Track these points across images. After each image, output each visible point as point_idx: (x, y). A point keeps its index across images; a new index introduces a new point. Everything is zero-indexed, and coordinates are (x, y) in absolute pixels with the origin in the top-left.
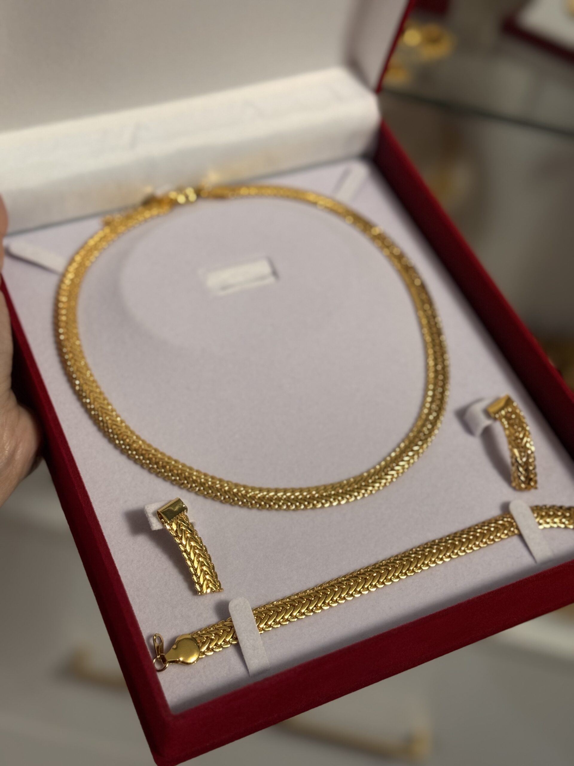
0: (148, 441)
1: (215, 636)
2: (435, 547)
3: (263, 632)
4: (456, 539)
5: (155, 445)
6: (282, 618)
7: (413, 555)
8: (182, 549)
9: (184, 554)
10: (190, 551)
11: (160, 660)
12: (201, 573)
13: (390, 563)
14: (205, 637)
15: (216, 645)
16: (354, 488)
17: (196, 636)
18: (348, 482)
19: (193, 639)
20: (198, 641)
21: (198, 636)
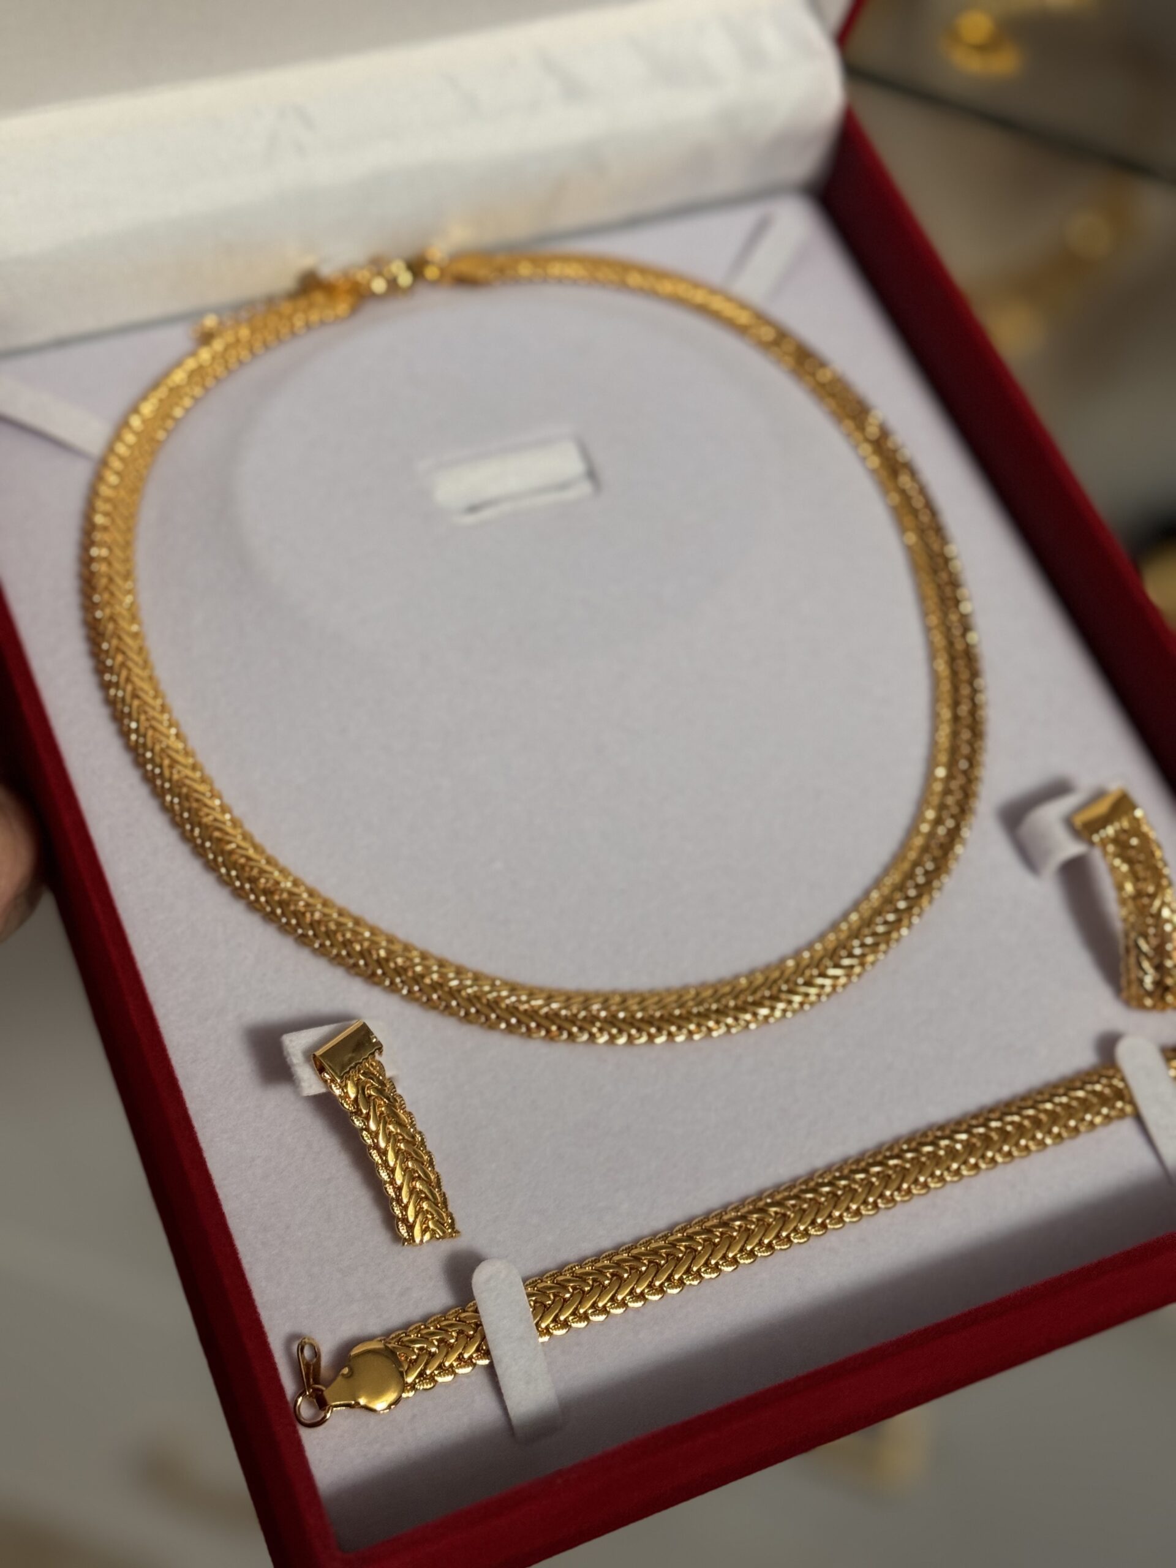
1: (438, 1347)
2: (944, 1142)
3: (546, 1339)
4: (993, 1124)
6: (592, 1306)
7: (894, 1162)
10: (387, 1146)
11: (312, 1399)
12: (410, 1198)
13: (841, 1177)
14: (414, 1348)
15: (439, 1367)
16: (763, 997)
17: (394, 1343)
18: (750, 983)
19: (390, 1354)
20: (399, 1357)
21: (401, 1345)
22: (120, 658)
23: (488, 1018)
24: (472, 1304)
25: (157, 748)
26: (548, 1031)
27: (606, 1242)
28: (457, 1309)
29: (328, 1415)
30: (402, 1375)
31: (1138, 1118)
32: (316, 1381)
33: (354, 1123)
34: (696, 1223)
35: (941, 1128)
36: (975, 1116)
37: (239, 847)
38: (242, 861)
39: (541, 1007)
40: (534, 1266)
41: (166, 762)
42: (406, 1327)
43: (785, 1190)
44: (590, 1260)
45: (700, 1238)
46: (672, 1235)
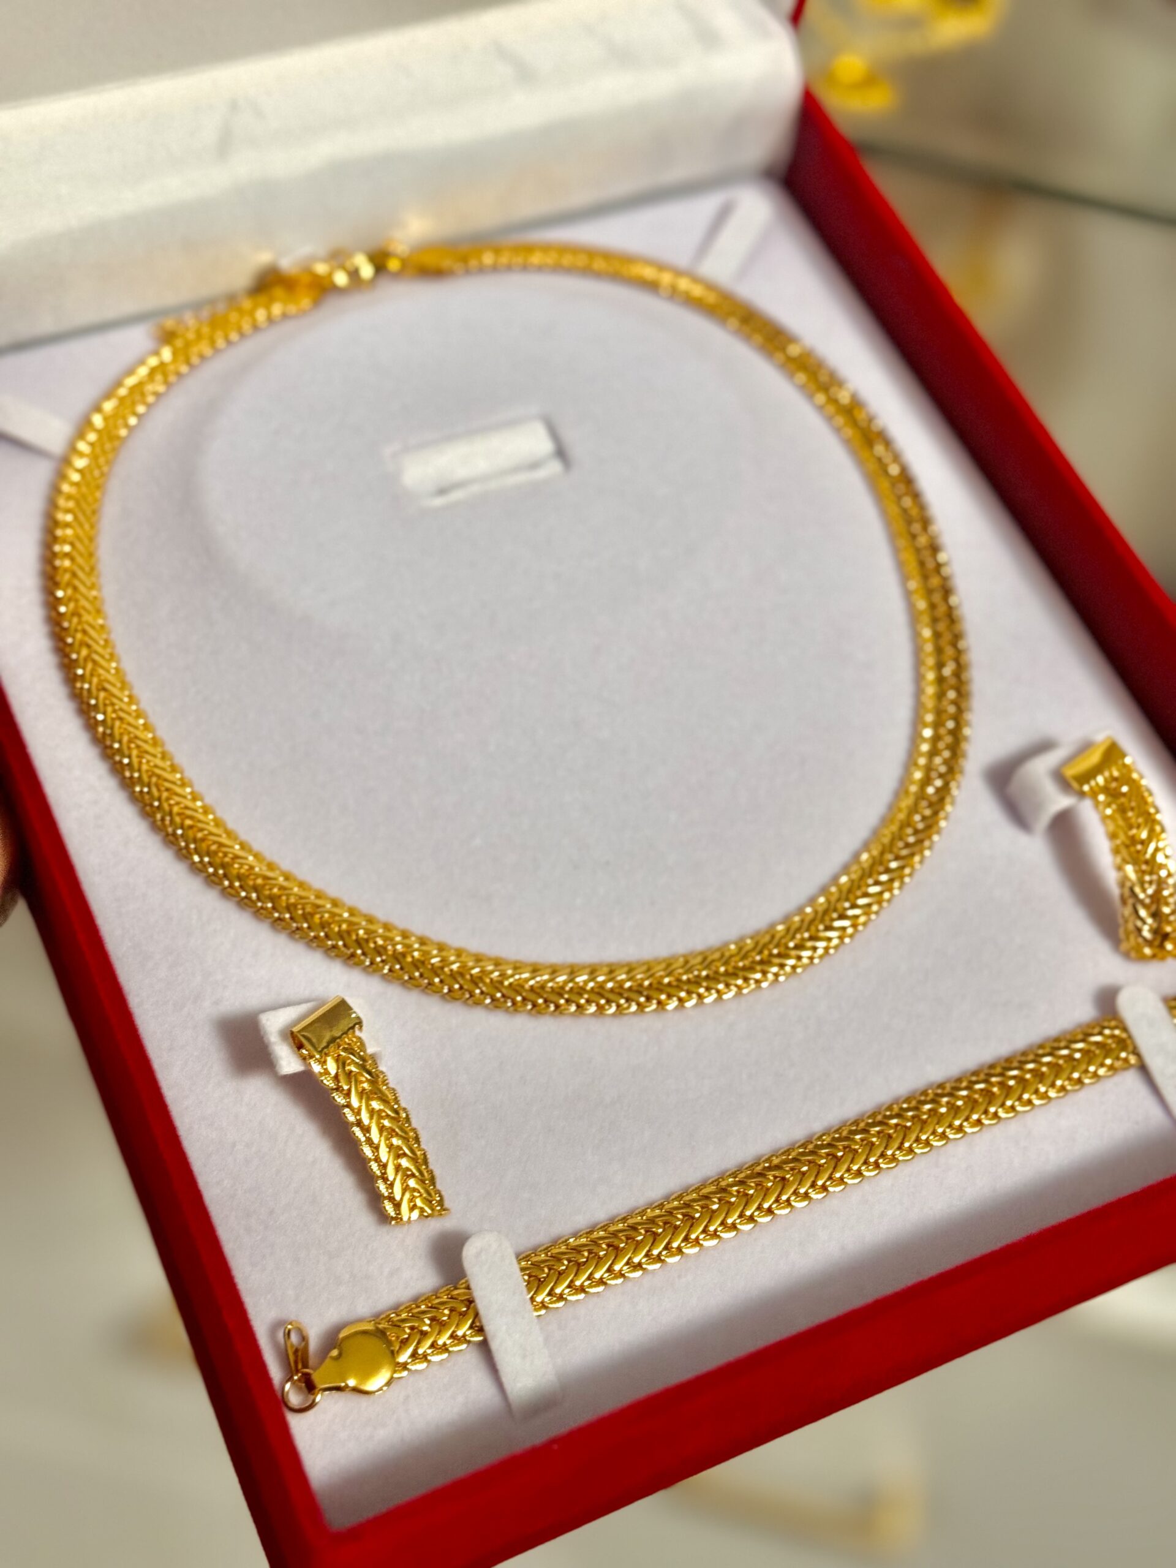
0: (271, 855)
1: (430, 1326)
2: (945, 1100)
3: (543, 1312)
4: (994, 1079)
5: (286, 865)
6: (589, 1278)
7: (894, 1121)
8: (351, 1118)
9: (357, 1131)
10: (370, 1123)
11: (300, 1384)
12: (396, 1174)
13: (839, 1140)
14: (405, 1327)
15: (432, 1346)
16: (754, 962)
17: (384, 1324)
18: (740, 949)
19: (381, 1334)
20: (390, 1338)
21: (391, 1325)
22: (84, 652)
23: (472, 995)
24: (463, 1281)
25: (125, 739)
26: (535, 1005)
27: (601, 1215)
28: (449, 1286)
29: (318, 1398)
30: (393, 1354)
31: (1143, 1068)
32: (305, 1366)
33: (336, 1101)
34: (693, 1191)
35: (941, 1086)
36: (975, 1073)
37: (211, 834)
38: (214, 847)
39: (527, 980)
40: (527, 1242)
41: (135, 753)
42: (396, 1309)
43: (783, 1154)
44: (584, 1232)
45: (698, 1205)
46: (669, 1203)
